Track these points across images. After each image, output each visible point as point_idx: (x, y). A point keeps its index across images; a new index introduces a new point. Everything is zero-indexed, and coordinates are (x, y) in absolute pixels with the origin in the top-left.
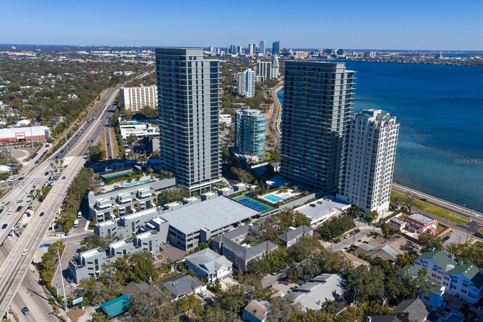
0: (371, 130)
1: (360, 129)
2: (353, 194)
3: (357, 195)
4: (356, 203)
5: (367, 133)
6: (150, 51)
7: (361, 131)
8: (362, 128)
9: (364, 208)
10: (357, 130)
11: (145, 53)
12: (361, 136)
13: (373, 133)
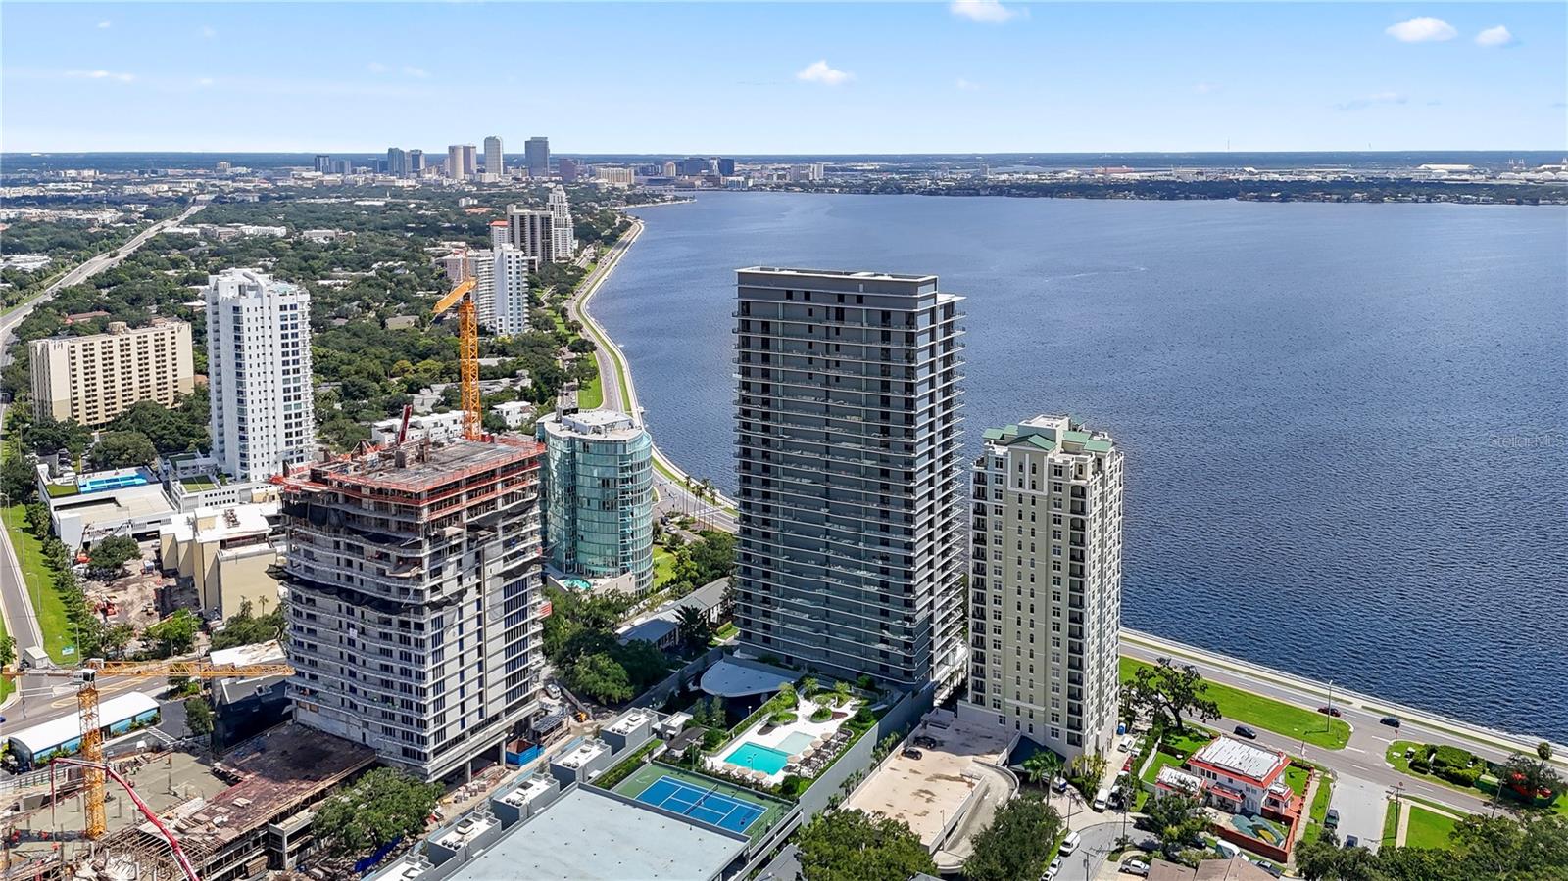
0: (1058, 488)
1: (1021, 484)
2: (1018, 698)
3: (1031, 701)
4: (1030, 730)
5: (1048, 497)
6: (92, 173)
7: (1027, 490)
8: (1027, 483)
9: (1061, 744)
10: (1010, 487)
11: (74, 180)
12: (1027, 508)
13: (1066, 496)
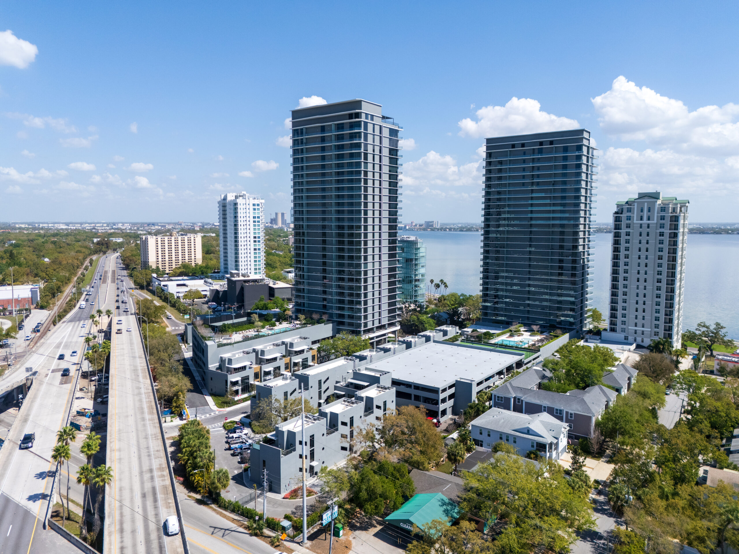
0: (663, 218)
1: (641, 219)
2: (636, 326)
3: (643, 327)
4: (643, 342)
5: (657, 223)
7: (645, 221)
8: (645, 218)
10: (636, 221)
12: (645, 231)
13: (667, 222)
